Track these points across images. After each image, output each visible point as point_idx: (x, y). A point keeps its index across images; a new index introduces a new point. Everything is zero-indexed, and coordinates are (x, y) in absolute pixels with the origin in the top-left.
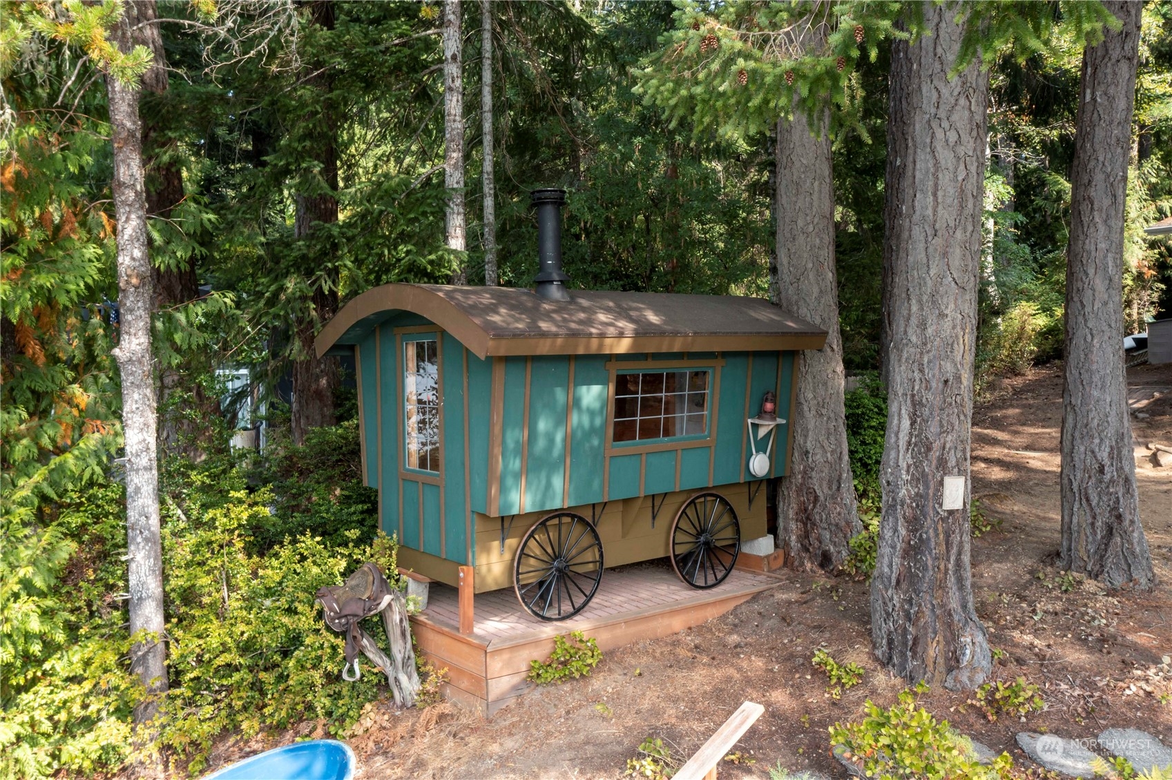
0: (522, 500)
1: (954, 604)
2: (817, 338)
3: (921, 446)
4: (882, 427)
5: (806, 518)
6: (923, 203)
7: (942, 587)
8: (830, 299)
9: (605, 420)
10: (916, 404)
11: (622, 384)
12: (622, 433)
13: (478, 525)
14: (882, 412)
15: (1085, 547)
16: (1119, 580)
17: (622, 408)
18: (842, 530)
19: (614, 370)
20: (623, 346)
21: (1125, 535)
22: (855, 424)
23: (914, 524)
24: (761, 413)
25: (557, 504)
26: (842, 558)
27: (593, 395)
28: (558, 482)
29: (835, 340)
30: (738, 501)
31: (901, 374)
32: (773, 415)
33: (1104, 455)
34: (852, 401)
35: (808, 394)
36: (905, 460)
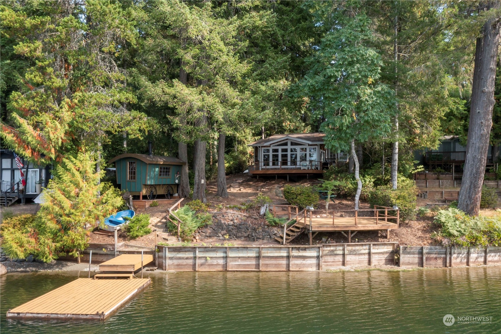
0: (149, 183)
1: (203, 195)
2: (185, 164)
3: (199, 176)
4: (193, 178)
5: (183, 191)
6: (199, 147)
7: (201, 193)
8: (186, 158)
9: (159, 173)
10: (198, 171)
11: (161, 168)
12: (160, 175)
13: (143, 186)
14: (194, 176)
15: (220, 193)
16: (224, 197)
17: (161, 172)
18: (188, 192)
19: (160, 166)
20: (162, 163)
21: (225, 191)
22: (190, 178)
23: (198, 185)
24: (177, 174)
25: (153, 184)
26: (188, 196)
27: (157, 169)
28: (153, 181)
29: (187, 164)
30: (173, 187)
31: (197, 168)
32: (179, 174)
33: (222, 180)
34: (189, 173)
35: (183, 172)
36: (197, 178)
